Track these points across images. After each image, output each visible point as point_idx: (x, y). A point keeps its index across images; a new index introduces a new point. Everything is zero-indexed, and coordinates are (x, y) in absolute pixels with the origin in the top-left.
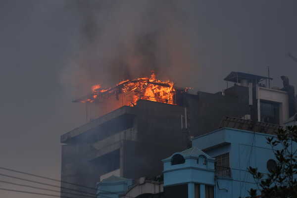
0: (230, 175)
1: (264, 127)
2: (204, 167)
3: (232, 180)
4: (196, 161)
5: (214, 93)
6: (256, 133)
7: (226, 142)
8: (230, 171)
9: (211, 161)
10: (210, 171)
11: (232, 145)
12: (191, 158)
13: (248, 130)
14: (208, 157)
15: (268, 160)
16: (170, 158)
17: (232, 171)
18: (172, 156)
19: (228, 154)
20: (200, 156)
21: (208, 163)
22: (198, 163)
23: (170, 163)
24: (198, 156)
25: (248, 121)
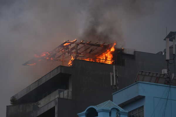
4: (109, 113)
5: (156, 53)
6: (171, 86)
7: (139, 96)
9: (124, 113)
11: (146, 97)
12: (103, 111)
13: (165, 84)
14: (121, 110)
16: (85, 112)
18: (86, 110)
19: (143, 107)
20: (112, 109)
21: (121, 116)
22: (110, 115)
24: (110, 109)
25: (164, 75)
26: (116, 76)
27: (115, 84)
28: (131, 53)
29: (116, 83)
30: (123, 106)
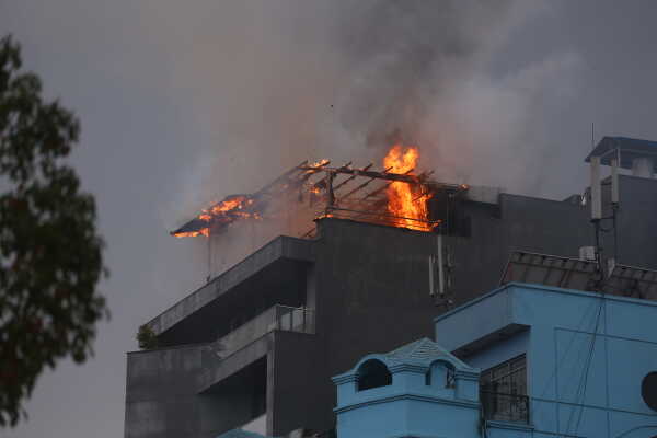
0: (527, 418)
1: (636, 281)
2: (448, 394)
3: (533, 430)
4: (423, 377)
6: (606, 296)
7: (513, 325)
8: (527, 405)
9: (468, 376)
10: (467, 405)
11: (532, 331)
12: (407, 368)
13: (588, 289)
14: (459, 365)
15: (645, 373)
16: (354, 371)
17: (534, 404)
18: (357, 366)
19: (523, 356)
20: (434, 363)
21: (461, 382)
22: (428, 382)
23: (352, 386)
24: (428, 363)
25: (586, 263)
26: (445, 266)
27: (442, 291)
28: (491, 199)
29: (446, 287)
30: (466, 353)
